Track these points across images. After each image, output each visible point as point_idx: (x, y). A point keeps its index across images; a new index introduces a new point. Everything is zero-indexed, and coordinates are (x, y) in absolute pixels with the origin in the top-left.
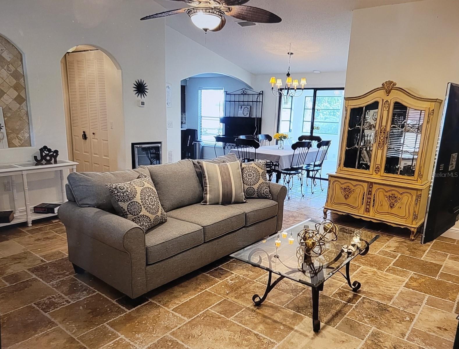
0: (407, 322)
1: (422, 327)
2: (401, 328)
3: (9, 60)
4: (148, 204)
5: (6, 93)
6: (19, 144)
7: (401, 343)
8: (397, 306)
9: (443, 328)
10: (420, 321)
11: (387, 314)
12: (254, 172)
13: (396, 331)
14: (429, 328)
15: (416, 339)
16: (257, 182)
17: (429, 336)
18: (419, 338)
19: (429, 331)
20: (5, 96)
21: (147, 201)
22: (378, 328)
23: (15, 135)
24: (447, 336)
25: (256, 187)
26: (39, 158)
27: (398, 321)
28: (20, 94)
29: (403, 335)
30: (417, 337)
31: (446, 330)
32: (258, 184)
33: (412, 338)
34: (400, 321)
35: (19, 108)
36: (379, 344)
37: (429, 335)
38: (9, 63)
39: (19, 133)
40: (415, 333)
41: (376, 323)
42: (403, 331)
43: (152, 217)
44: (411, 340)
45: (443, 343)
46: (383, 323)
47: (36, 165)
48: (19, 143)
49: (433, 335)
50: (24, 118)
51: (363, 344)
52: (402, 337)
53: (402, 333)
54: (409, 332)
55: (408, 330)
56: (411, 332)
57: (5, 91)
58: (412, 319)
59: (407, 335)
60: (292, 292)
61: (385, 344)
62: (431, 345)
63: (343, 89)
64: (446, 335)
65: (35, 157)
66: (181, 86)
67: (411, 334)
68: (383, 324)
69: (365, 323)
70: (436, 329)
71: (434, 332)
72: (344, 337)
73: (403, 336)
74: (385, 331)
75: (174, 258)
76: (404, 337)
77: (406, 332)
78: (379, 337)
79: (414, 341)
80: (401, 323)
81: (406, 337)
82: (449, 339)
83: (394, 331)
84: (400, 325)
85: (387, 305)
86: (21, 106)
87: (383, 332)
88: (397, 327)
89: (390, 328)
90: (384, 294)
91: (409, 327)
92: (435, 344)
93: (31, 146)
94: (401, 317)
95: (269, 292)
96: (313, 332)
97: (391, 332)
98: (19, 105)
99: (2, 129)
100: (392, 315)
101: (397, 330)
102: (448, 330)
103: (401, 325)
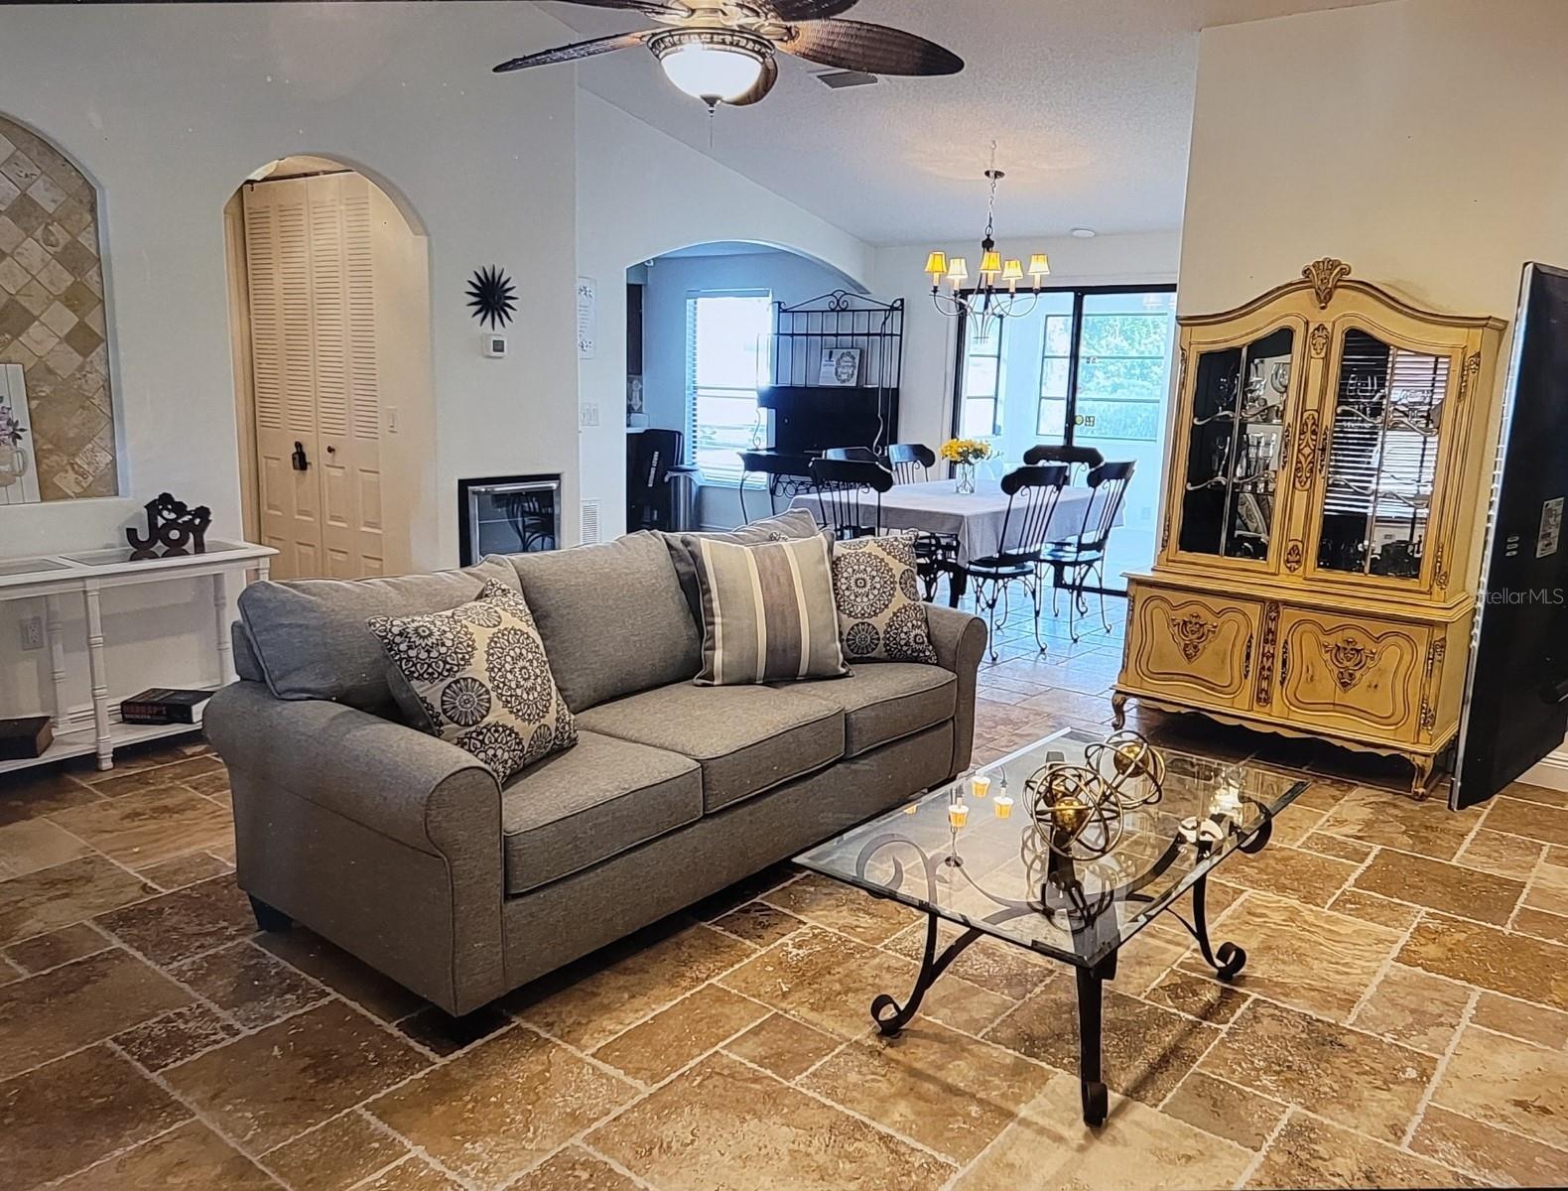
0: (1409, 1084)
1: (1464, 1103)
2: (1388, 1108)
3: (50, 208)
4: (513, 685)
5: (36, 318)
6: (78, 490)
7: (1390, 1160)
8: (1372, 1031)
9: (1536, 1104)
10: (1454, 1081)
11: (1338, 1057)
12: (874, 573)
13: (1373, 1119)
14: (1487, 1107)
15: (1441, 1145)
16: (887, 606)
17: (1485, 1134)
18: (1454, 1143)
19: (1485, 1116)
20: (35, 330)
21: (509, 676)
22: (1307, 1108)
23: (65, 458)
24: (1550, 1133)
25: (880, 622)
26: (143, 535)
27: (1379, 1083)
28: (86, 320)
29: (1397, 1131)
30: (1445, 1137)
31: (1545, 1111)
32: (888, 613)
33: (1427, 1142)
34: (1385, 1082)
35: (81, 368)
36: (1314, 1164)
37: (1486, 1131)
38: (52, 218)
39: (78, 450)
40: (1440, 1124)
41: (1300, 1091)
42: (1396, 1117)
43: (526, 730)
44: (1426, 1150)
45: (1537, 1159)
46: (1328, 1090)
47: (134, 558)
48: (78, 483)
49: (1502, 1131)
50: (96, 402)
51: (1257, 1166)
52: (1392, 1137)
53: (1392, 1126)
54: (1418, 1119)
55: (1414, 1113)
56: (1424, 1120)
57: (36, 313)
58: (1424, 1077)
59: (1411, 1130)
60: (1009, 985)
61: (1334, 1165)
62: (1497, 1167)
63: (1171, 288)
64: (1548, 1129)
65: (131, 533)
66: (628, 285)
67: (1423, 1130)
68: (1325, 1093)
69: (1264, 1091)
70: (1510, 1109)
71: (1504, 1121)
72: (1191, 1142)
73: (1396, 1134)
74: (1332, 1119)
75: (599, 871)
76: (1400, 1138)
77: (1409, 1120)
78: (1312, 1141)
79: (1436, 1151)
80: (1389, 1090)
81: (1407, 1139)
82: (1556, 1144)
83: (1363, 1119)
84: (1385, 1095)
85: (1337, 1026)
86: (89, 359)
87: (1327, 1121)
88: (1375, 1104)
89: (1351, 1108)
90: (1328, 988)
91: (1418, 1102)
92: (1509, 1161)
93: (117, 495)
94: (1387, 1068)
95: (928, 986)
96: (1083, 1124)
97: (1354, 1122)
98: (81, 359)
99: (20, 438)
100: (1356, 1062)
101: (1377, 1116)
102: (1552, 1113)
103: (1389, 1097)
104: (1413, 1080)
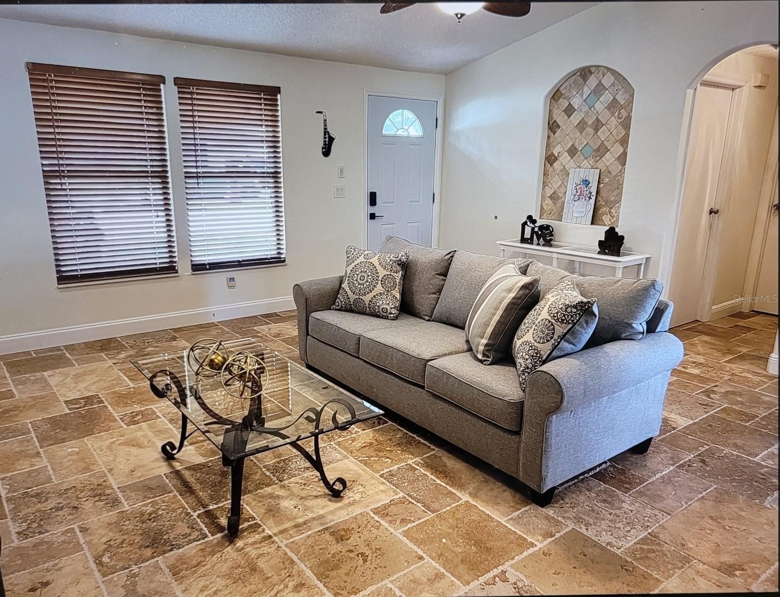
14: (60, 570)
15: (63, 538)
18: (59, 542)
19: (56, 564)
22: (123, 511)
24: (22, 579)
27: (112, 543)
29: (83, 530)
30: (64, 542)
31: (33, 590)
33: (69, 535)
34: (110, 546)
37: (51, 558)
40: (71, 546)
41: (133, 515)
42: (90, 534)
45: (20, 562)
51: (112, 485)
52: (83, 526)
53: (87, 530)
54: (82, 541)
55: (86, 542)
56: (79, 543)
58: (99, 563)
59: (80, 535)
64: (25, 581)
69: (144, 505)
70: (48, 577)
71: (47, 569)
72: (139, 474)
76: (80, 528)
77: (84, 537)
78: (107, 504)
79: (63, 534)
80: (105, 543)
81: (77, 530)
83: (100, 524)
84: (104, 539)
87: (111, 513)
88: (103, 533)
89: (110, 524)
91: (89, 548)
94: (118, 553)
101: (97, 529)
102: (29, 591)
104: (101, 556)
